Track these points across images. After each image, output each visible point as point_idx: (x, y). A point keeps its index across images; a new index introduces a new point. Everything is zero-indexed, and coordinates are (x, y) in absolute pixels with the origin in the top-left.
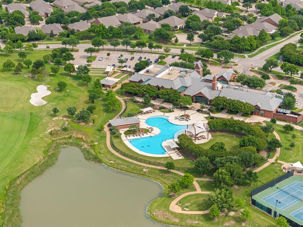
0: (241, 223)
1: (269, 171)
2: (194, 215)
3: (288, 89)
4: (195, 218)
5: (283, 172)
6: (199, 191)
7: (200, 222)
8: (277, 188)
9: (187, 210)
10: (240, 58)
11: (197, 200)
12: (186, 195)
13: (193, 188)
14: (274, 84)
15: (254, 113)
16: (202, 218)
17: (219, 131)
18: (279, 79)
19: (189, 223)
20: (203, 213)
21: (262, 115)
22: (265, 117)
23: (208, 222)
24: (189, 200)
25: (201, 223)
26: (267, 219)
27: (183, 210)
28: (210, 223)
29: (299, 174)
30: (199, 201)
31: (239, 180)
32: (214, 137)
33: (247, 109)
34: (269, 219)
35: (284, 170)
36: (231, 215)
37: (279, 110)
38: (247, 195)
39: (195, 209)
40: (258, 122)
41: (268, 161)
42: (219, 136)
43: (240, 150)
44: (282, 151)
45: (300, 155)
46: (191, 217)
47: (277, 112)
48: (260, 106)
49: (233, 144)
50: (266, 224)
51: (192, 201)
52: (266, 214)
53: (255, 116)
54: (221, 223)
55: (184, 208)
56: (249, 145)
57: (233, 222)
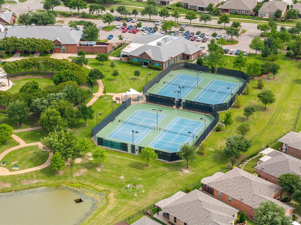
0: (95, 169)
1: (100, 106)
2: (29, 173)
3: (80, 25)
4: (32, 177)
5: (118, 104)
6: (23, 144)
7: (40, 181)
8: (119, 121)
9: (17, 169)
10: (11, 5)
11: (25, 154)
12: (9, 152)
13: (13, 142)
14: (62, 22)
15: (54, 51)
16: (41, 175)
17: (19, 75)
18: (65, 17)
19: (26, 185)
20: (40, 169)
21: (64, 52)
22: (68, 53)
23: (51, 177)
24: (14, 157)
25: (42, 181)
26: (125, 157)
27: (11, 170)
28: (55, 178)
29: (137, 102)
30: (28, 155)
31: (73, 120)
32: (16, 82)
33: (46, 47)
34: (127, 157)
35: (118, 102)
36: (78, 163)
37: (82, 43)
38: (87, 137)
39: (28, 166)
40: (63, 59)
41: (94, 96)
42: (22, 80)
43: (59, 86)
44: (105, 83)
45: (128, 83)
46: (26, 176)
47: (80, 45)
48: (60, 41)
49: (43, 85)
50: (127, 163)
51: (19, 158)
52: (120, 152)
53: (55, 54)
54: (70, 175)
55: (11, 168)
56: (67, 80)
57: (84, 171)
